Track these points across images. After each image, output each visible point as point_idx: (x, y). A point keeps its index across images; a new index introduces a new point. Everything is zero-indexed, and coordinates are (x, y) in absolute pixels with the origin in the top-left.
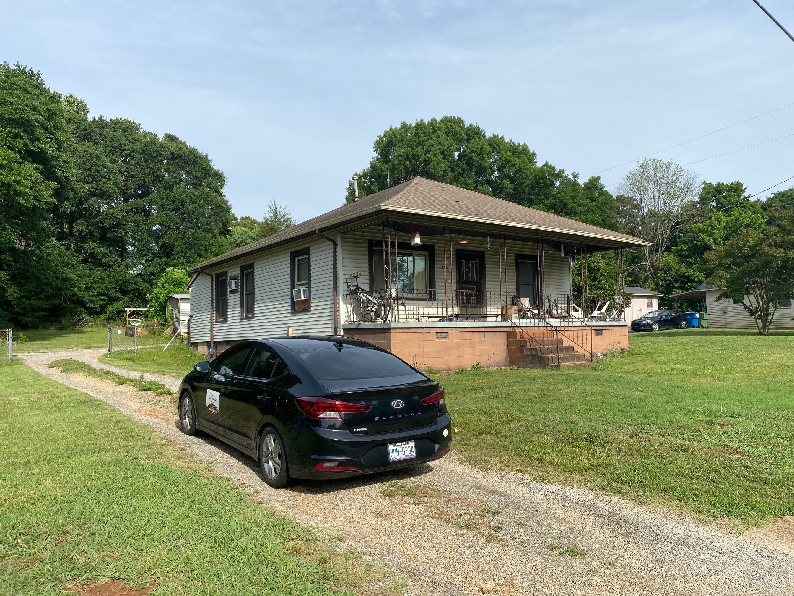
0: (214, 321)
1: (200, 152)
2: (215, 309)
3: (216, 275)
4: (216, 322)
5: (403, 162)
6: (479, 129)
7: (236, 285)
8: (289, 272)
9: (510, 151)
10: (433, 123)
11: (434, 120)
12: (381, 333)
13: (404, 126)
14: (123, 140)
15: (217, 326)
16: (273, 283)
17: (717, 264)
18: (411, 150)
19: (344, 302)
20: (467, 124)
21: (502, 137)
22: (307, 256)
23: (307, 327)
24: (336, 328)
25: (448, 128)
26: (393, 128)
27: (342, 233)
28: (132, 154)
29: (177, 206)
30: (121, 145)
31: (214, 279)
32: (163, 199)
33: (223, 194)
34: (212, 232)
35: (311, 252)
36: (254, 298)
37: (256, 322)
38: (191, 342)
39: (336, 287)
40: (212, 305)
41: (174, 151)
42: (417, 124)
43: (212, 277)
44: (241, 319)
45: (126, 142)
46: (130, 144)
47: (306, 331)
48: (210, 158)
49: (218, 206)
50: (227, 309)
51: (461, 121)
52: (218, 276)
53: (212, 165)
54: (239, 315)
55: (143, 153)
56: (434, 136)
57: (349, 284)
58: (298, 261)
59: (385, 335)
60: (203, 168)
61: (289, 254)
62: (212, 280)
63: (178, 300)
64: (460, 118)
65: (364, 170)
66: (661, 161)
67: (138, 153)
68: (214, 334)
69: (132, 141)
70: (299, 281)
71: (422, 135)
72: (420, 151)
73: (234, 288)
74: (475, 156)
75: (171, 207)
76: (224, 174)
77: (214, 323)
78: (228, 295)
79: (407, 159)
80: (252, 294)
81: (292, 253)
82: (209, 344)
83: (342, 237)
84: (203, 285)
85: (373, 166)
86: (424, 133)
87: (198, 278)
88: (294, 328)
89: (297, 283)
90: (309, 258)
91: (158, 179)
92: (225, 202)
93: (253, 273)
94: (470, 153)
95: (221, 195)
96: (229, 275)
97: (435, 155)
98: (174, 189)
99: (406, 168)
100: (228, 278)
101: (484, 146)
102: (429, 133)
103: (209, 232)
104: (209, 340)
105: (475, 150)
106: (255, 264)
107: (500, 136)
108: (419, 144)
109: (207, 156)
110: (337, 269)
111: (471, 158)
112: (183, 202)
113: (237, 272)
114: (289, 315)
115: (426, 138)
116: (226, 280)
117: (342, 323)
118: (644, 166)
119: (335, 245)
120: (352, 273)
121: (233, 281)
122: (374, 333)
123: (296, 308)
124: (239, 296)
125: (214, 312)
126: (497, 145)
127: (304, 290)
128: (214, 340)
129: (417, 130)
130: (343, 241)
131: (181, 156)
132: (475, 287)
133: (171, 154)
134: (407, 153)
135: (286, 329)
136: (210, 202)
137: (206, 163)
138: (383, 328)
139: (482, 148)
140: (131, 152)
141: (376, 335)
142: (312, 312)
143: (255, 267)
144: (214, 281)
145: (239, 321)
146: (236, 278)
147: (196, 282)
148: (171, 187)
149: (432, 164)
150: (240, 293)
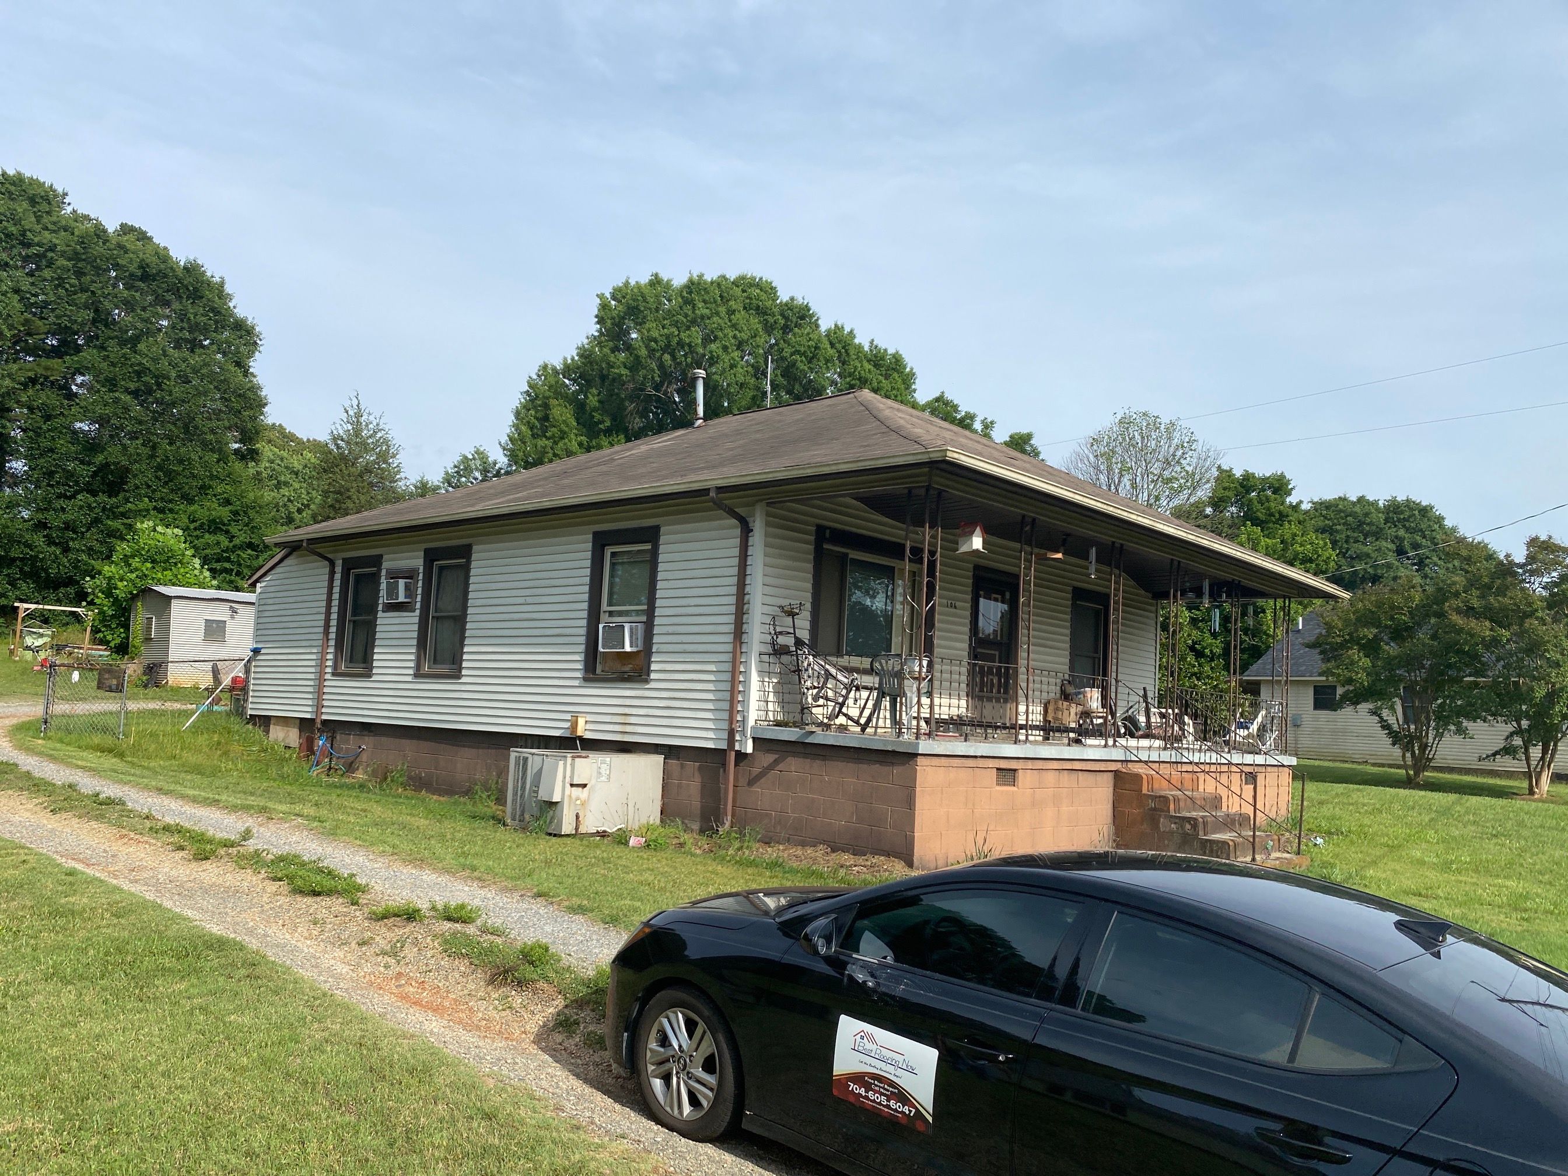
0: (329, 670)
1: (209, 274)
2: (332, 643)
3: (344, 560)
4: (333, 674)
5: (658, 355)
6: (809, 310)
7: (410, 591)
8: (587, 580)
9: (869, 361)
10: (720, 283)
11: (724, 277)
12: (881, 763)
13: (656, 281)
14: (30, 222)
15: (333, 684)
16: (529, 600)
17: (1347, 637)
18: (676, 333)
19: (760, 672)
20: (784, 296)
21: (851, 332)
22: (648, 547)
23: (633, 720)
24: (731, 733)
25: (751, 299)
26: (632, 282)
27: (768, 504)
28: (50, 254)
29: (146, 384)
30: (25, 231)
31: (338, 569)
32: (113, 364)
33: (251, 370)
34: (220, 451)
35: (663, 539)
36: (463, 630)
37: (463, 688)
38: (250, 712)
39: (739, 633)
40: (326, 632)
41: (148, 261)
42: (691, 281)
43: (332, 564)
44: (416, 676)
45: (38, 228)
46: (46, 233)
47: (628, 729)
48: (228, 289)
49: (240, 396)
50: (373, 646)
51: (772, 288)
52: (349, 565)
53: (231, 305)
54: (412, 664)
55: (75, 257)
56: (722, 310)
57: (778, 629)
58: (613, 554)
59: (896, 770)
60: (213, 310)
61: (590, 536)
62: (332, 573)
63: (168, 599)
64: (771, 283)
65: (565, 359)
66: (1157, 417)
67: (63, 254)
68: (325, 703)
69: (50, 226)
70: (610, 604)
71: (700, 305)
72: (695, 335)
73: (402, 598)
74: (802, 361)
75: (132, 386)
76: (257, 329)
77: (328, 676)
78: (380, 614)
79: (667, 348)
80: (460, 620)
81: (596, 535)
82: (305, 724)
83: (768, 514)
84: (300, 580)
85: (585, 354)
86: (704, 301)
87: (286, 562)
88: (590, 718)
89: (605, 607)
90: (654, 553)
91: (101, 318)
92: (255, 389)
93: (466, 569)
94: (792, 355)
95: (246, 373)
96: (386, 565)
97: (725, 348)
98: (141, 346)
99: (661, 366)
100: (384, 572)
101: (822, 346)
102: (715, 302)
103: (213, 450)
104: (308, 716)
105: (802, 349)
106: (475, 548)
107: (847, 329)
108: (694, 322)
109: (222, 284)
110: (748, 589)
111: (793, 364)
112: (160, 379)
113: (417, 562)
114: (576, 683)
115: (707, 312)
116: (375, 578)
117: (751, 722)
118: (1125, 422)
119: (746, 530)
120: (785, 602)
121: (402, 583)
122: (858, 761)
123: (598, 671)
124: (417, 620)
125: (331, 650)
126: (843, 348)
127: (631, 629)
128: (324, 717)
129: (690, 293)
130: (768, 524)
131: (166, 276)
132: (997, 653)
133: (141, 267)
134: (668, 337)
135: (568, 717)
136: (222, 385)
137: (220, 298)
138: (894, 752)
139: (817, 348)
140: (47, 251)
141: (865, 766)
142: (652, 685)
143: (474, 556)
144: (338, 576)
145: (409, 679)
146: (410, 575)
147: (278, 570)
148: (135, 340)
149: (720, 366)
150: (417, 612)
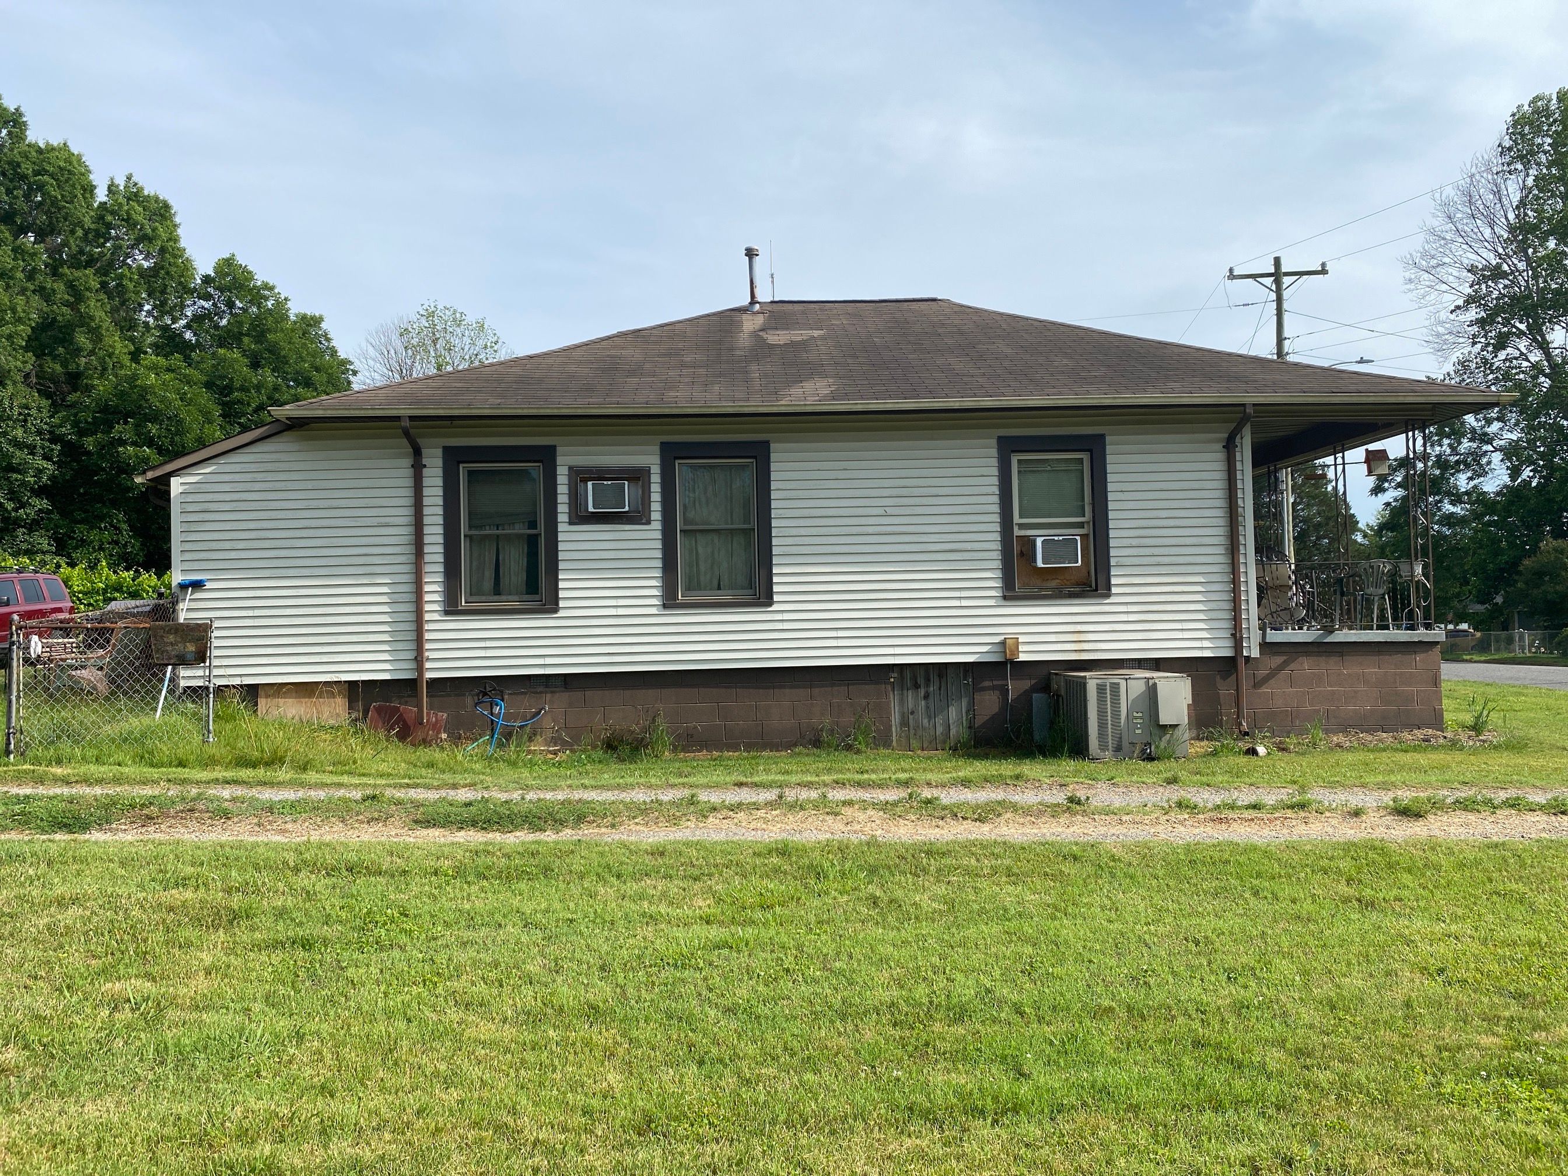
0: (432, 607)
2: (435, 568)
3: (446, 448)
4: (447, 612)
8: (993, 489)
15: (442, 627)
22: (1084, 456)
23: (1088, 637)
24: (1239, 641)
31: (435, 462)
35: (1111, 449)
37: (779, 617)
38: (183, 683)
39: (1234, 545)
40: (419, 553)
43: (416, 451)
44: (666, 606)
47: (1088, 646)
50: (555, 571)
54: (652, 592)
58: (1021, 462)
59: (1420, 657)
61: (995, 441)
62: (418, 468)
68: (433, 655)
77: (436, 617)
78: (563, 527)
80: (758, 535)
81: (1004, 441)
84: (317, 475)
87: (262, 447)
88: (1023, 639)
89: (1017, 519)
93: (762, 471)
96: (566, 460)
100: (560, 471)
104: (386, 676)
106: (775, 446)
110: (1240, 501)
113: (642, 458)
116: (537, 477)
119: (1231, 446)
123: (1017, 588)
124: (658, 535)
125: (438, 578)
128: (429, 675)
138: (1420, 642)
141: (1386, 657)
142: (1114, 599)
143: (776, 456)
144: (435, 472)
146: (628, 475)
147: (236, 458)
150: (656, 525)
